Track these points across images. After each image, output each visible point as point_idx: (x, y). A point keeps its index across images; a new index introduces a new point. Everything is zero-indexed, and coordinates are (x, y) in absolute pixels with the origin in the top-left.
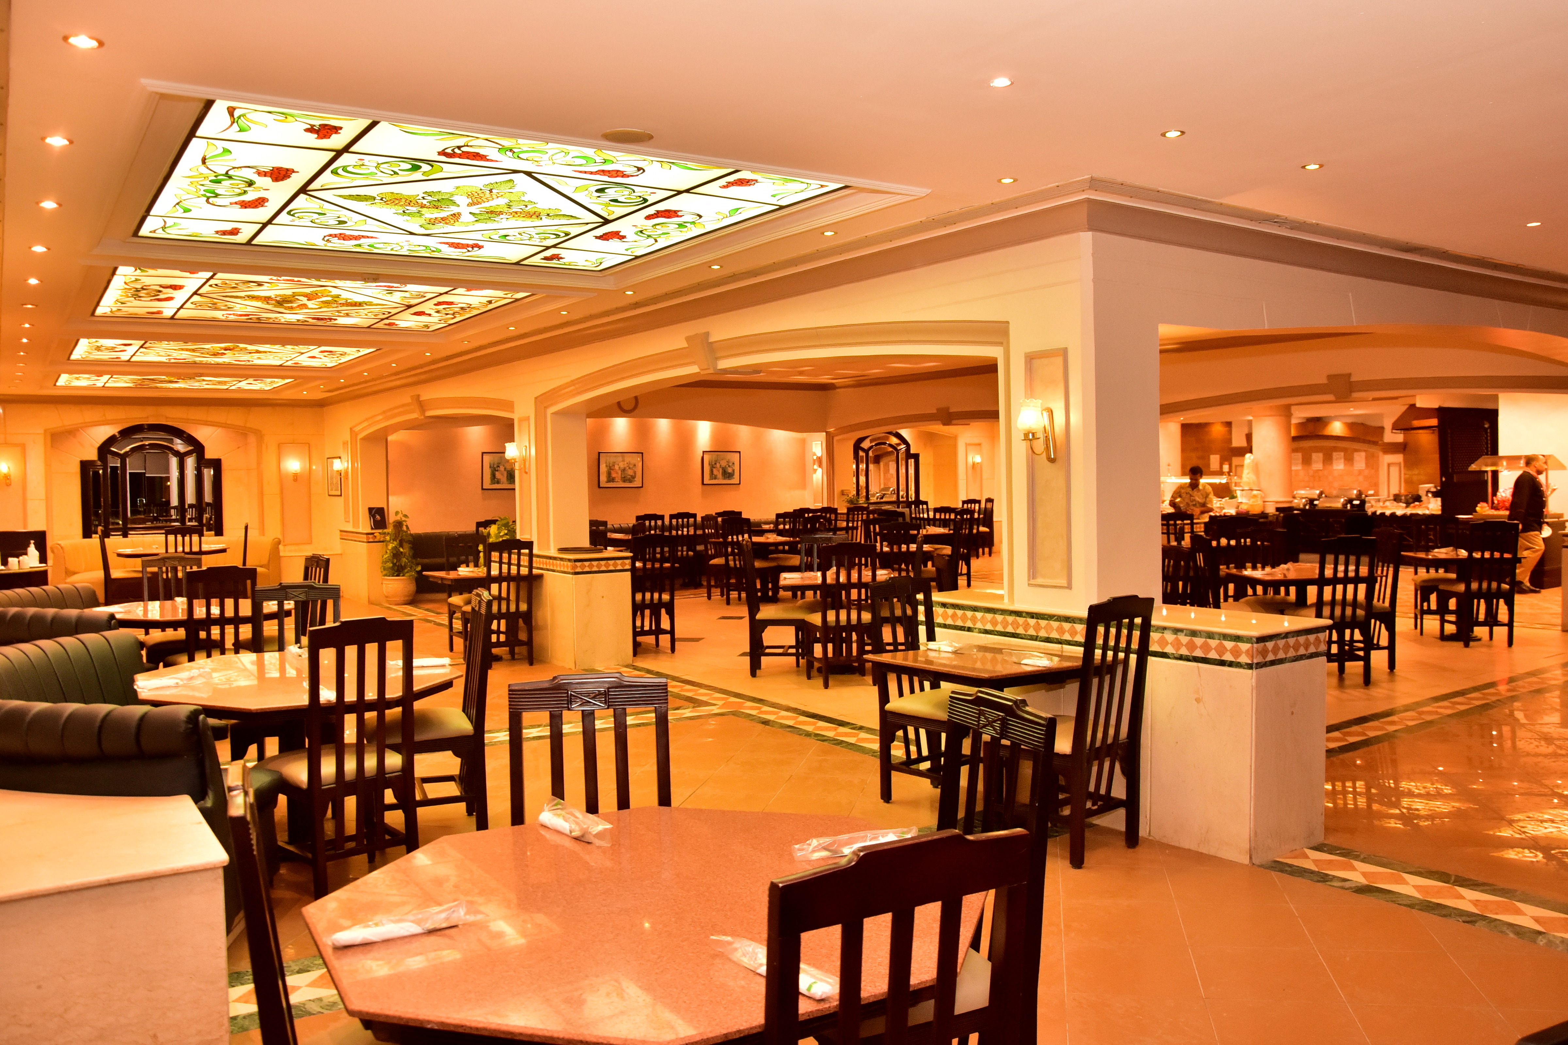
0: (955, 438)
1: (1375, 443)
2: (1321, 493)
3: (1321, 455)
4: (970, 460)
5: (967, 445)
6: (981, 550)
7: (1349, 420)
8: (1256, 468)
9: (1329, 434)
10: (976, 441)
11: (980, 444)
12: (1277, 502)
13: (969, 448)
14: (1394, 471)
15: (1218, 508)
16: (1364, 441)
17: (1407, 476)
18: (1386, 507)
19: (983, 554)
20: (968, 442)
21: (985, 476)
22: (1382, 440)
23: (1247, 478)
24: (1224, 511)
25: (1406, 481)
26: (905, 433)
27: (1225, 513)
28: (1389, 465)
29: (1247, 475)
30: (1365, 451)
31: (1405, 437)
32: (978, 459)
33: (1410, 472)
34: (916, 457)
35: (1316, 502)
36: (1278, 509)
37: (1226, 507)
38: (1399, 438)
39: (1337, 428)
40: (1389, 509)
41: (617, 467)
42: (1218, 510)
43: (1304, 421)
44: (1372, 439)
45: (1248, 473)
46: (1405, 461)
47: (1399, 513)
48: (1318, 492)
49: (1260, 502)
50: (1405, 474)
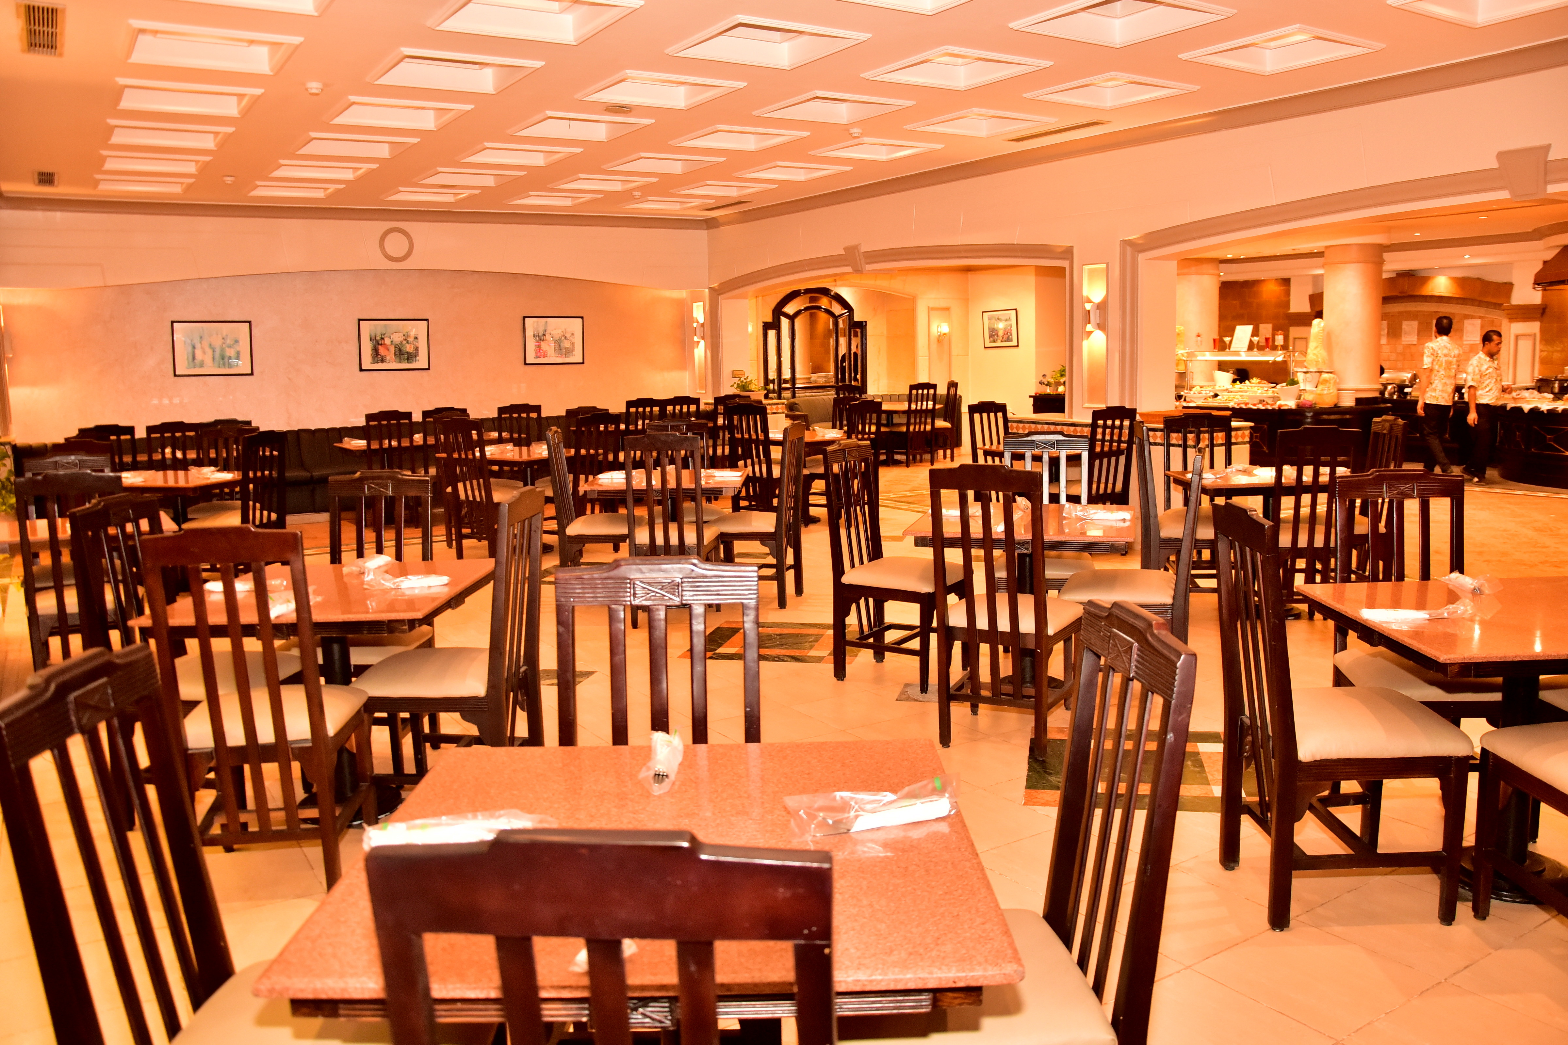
0: (912, 301)
1: (1498, 306)
2: (1415, 377)
3: (1415, 324)
4: (934, 330)
5: (931, 309)
6: (941, 452)
7: (1459, 274)
8: (1328, 340)
9: (1430, 294)
10: (943, 304)
11: (948, 309)
12: (1357, 390)
13: (932, 312)
14: (1525, 346)
15: (1270, 397)
16: (1480, 304)
17: (1545, 354)
18: (1523, 399)
19: (945, 457)
20: (931, 305)
21: (955, 352)
22: (1509, 301)
23: (1314, 354)
24: (1279, 403)
25: (1543, 361)
26: (846, 293)
27: (1280, 406)
28: (1517, 337)
29: (1315, 351)
30: (1480, 317)
31: (1543, 297)
32: (945, 328)
33: (1550, 349)
34: (862, 325)
35: (1407, 390)
36: (1358, 400)
37: (1282, 397)
38: (1535, 297)
39: (1441, 285)
40: (1528, 402)
41: (387, 341)
42: (1270, 401)
43: (1394, 275)
44: (1494, 301)
45: (1316, 348)
46: (1542, 330)
47: (1545, 407)
48: (1409, 375)
49: (1333, 391)
50: (1541, 351)
